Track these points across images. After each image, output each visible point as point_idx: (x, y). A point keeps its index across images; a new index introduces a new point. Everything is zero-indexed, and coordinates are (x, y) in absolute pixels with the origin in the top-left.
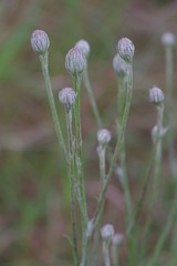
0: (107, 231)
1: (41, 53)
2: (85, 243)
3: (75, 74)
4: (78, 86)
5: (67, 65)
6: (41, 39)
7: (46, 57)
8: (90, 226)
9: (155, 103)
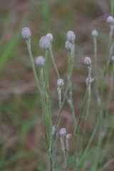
0: (63, 131)
1: (27, 39)
2: (51, 138)
3: (44, 50)
4: (46, 55)
5: (40, 45)
6: (26, 32)
7: (30, 41)
8: (54, 129)
9: (87, 65)
